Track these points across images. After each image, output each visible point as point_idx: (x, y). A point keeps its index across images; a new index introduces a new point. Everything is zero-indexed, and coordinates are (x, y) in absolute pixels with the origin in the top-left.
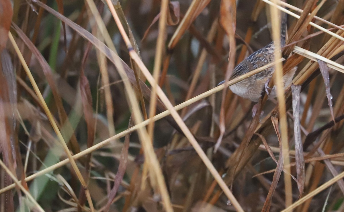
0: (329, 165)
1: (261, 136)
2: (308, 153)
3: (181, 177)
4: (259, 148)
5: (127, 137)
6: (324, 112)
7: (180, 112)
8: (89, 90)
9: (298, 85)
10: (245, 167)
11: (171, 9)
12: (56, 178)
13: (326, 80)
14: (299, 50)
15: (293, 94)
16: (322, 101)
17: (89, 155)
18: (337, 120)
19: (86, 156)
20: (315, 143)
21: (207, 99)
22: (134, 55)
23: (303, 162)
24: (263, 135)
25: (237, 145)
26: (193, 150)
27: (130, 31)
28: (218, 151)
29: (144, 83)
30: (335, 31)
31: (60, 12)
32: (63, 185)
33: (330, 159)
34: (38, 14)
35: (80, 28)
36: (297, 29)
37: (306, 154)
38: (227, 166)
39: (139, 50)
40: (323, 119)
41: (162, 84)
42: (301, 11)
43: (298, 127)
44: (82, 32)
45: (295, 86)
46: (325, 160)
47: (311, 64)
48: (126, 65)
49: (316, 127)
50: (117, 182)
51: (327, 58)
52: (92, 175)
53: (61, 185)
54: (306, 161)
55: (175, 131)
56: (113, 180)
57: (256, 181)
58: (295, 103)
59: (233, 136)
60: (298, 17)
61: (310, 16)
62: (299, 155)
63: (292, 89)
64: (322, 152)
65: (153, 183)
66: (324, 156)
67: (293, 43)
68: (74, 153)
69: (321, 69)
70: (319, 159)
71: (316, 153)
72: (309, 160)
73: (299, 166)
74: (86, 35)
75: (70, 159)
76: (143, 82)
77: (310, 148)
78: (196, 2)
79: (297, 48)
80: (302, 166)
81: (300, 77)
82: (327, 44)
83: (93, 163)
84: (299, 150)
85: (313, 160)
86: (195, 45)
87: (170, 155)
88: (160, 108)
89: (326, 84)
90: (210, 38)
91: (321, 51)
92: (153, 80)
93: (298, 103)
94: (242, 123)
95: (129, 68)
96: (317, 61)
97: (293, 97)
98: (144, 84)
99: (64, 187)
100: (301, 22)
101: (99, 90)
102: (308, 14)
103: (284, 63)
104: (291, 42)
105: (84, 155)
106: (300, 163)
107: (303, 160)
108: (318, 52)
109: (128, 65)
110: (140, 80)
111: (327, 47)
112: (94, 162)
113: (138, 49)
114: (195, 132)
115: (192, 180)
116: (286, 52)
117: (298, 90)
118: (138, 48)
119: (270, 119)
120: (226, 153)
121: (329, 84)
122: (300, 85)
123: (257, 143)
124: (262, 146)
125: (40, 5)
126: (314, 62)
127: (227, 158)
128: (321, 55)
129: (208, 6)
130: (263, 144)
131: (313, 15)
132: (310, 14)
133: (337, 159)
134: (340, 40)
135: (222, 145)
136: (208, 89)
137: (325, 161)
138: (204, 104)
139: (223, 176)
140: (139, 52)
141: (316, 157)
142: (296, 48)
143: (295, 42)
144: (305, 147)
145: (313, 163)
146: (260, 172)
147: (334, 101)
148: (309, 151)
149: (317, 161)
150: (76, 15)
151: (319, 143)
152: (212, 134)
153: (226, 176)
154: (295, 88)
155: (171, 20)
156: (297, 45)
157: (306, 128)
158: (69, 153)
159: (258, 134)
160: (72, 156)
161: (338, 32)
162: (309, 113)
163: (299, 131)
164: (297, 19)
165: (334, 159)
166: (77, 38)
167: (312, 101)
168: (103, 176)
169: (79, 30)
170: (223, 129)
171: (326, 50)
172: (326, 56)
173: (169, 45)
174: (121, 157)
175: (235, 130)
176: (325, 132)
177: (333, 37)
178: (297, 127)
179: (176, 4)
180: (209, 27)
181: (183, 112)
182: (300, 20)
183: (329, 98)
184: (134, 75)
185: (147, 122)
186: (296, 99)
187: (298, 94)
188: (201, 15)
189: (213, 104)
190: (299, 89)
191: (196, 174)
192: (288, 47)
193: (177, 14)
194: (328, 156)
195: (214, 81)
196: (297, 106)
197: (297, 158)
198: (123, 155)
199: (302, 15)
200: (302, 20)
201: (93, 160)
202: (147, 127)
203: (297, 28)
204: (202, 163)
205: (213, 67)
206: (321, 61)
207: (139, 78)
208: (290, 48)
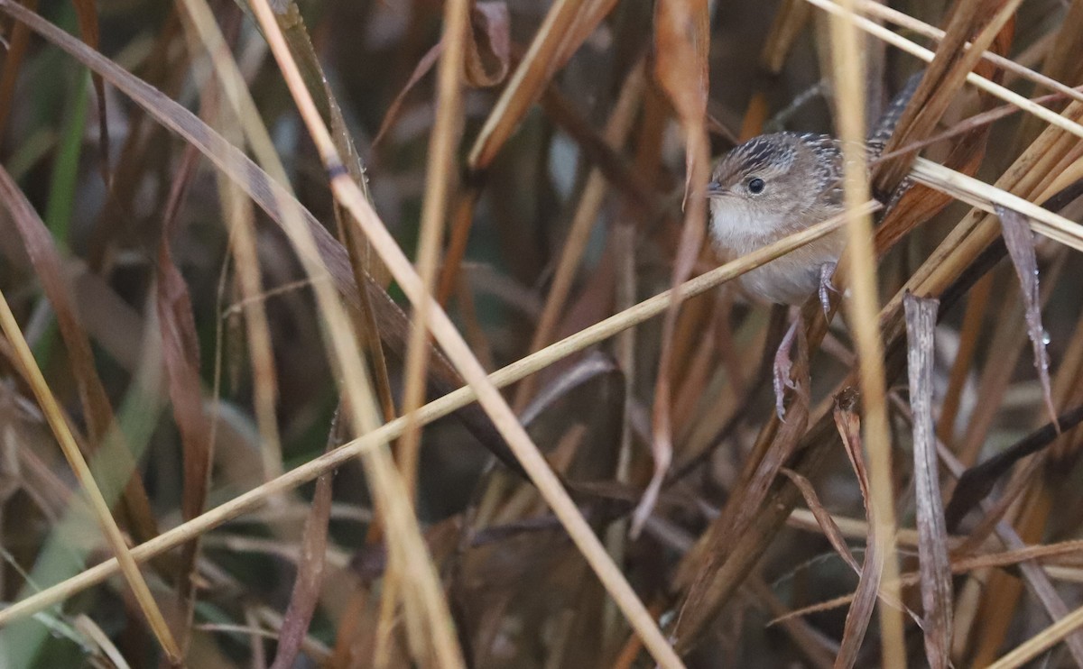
0: (1038, 583)
1: (798, 479)
2: (965, 538)
3: (512, 624)
4: (789, 522)
5: (324, 483)
6: (1020, 396)
7: (509, 392)
8: (188, 318)
9: (929, 296)
10: (742, 588)
11: (477, 30)
12: (71, 626)
13: (1027, 277)
14: (933, 173)
15: (910, 327)
16: (1013, 356)
17: (190, 544)
18: (1067, 423)
19: (179, 550)
20: (988, 503)
21: (606, 346)
22: (349, 193)
23: (945, 570)
24: (806, 474)
25: (711, 512)
26: (558, 528)
27: (333, 106)
28: (646, 534)
29: (384, 292)
30: (1059, 104)
31: (85, 41)
32: (96, 651)
33: (1040, 561)
34: (7, 46)
35: (158, 95)
36: (922, 99)
37: (955, 543)
38: (676, 584)
39: (365, 174)
40: (1014, 417)
41: (449, 294)
42: (938, 34)
43: (928, 445)
44: (165, 110)
45: (918, 300)
46: (1021, 562)
47: (974, 221)
48: (321, 225)
49: (993, 447)
50: (288, 644)
51: (1032, 201)
52: (200, 618)
53: (89, 654)
54: (955, 567)
55: (492, 461)
56: (275, 636)
57: (778, 638)
58: (917, 362)
59: (697, 477)
60: (927, 55)
61: (970, 51)
62: (930, 542)
63: (907, 310)
64: (1013, 537)
65: (416, 644)
66: (1022, 551)
67: (908, 149)
68: (138, 539)
69: (1009, 240)
70: (1003, 560)
71: (992, 538)
72: (967, 564)
73: (933, 582)
74: (177, 121)
75: (121, 558)
76: (380, 287)
77: (970, 520)
78: (565, 7)
79: (924, 166)
80: (942, 582)
81: (934, 269)
82: (1029, 152)
83: (203, 575)
84: (932, 525)
85: (981, 564)
86: (564, 159)
87: (476, 546)
88: (441, 379)
89: (1028, 294)
90: (615, 132)
91: (1008, 176)
92: (414, 280)
93: (928, 361)
94: (729, 431)
95: (332, 238)
96: (996, 210)
97: (910, 339)
98: (384, 296)
99: (99, 659)
100: (937, 72)
101: (226, 315)
102: (962, 44)
103: (877, 217)
104: (904, 145)
105: (173, 546)
106: (934, 573)
107: (945, 562)
108: (1000, 180)
109: (326, 227)
110: (369, 279)
111: (1029, 163)
112: (207, 572)
113: (362, 171)
114: (562, 467)
115: (554, 635)
116: (886, 178)
117: (927, 314)
118: (363, 168)
119: (829, 418)
120: (675, 538)
121: (1037, 294)
122: (936, 297)
123: (782, 503)
124: (802, 516)
125: (18, 16)
126: (985, 214)
127: (676, 557)
128: (1010, 190)
129: (609, 20)
130: (805, 506)
131: (980, 47)
132: (968, 45)
133: (1065, 559)
134: (1075, 139)
135: (657, 511)
136: (610, 312)
137: (1024, 568)
138: (596, 365)
139: (664, 619)
140: (365, 181)
141: (989, 552)
142: (919, 163)
143: (917, 145)
144: (953, 517)
145: (981, 575)
146: (795, 607)
147: (1055, 355)
148: (967, 532)
149: (997, 567)
150: (140, 50)
151: (1003, 503)
152: (622, 473)
153: (674, 620)
154: (918, 308)
155: (477, 67)
156: (923, 153)
157: (955, 451)
158: (120, 538)
159: (788, 472)
160: (130, 548)
161: (1068, 110)
162: (968, 399)
163: (932, 459)
164: (923, 64)
165: (1054, 559)
166: (146, 129)
167: (977, 356)
168: (241, 621)
169: (153, 103)
170: (663, 454)
171: (1027, 172)
172: (1026, 195)
173: (473, 157)
174: (303, 553)
175: (706, 457)
176: (1025, 464)
177: (1050, 128)
178: (923, 444)
179: (495, 13)
180: (614, 92)
181: (523, 392)
182: (934, 65)
183: (1036, 343)
184: (348, 264)
185: (395, 426)
186: (922, 347)
187: (930, 330)
188: (585, 50)
189: (627, 365)
190: (930, 312)
191: (568, 615)
192: (892, 161)
193: (500, 45)
194: (1036, 549)
195: (629, 286)
196: (923, 372)
197: (924, 557)
198: (309, 545)
199: (942, 49)
200: (941, 68)
201: (203, 564)
202: (394, 445)
203: (925, 94)
204: (590, 576)
205: (626, 234)
206: (1007, 211)
207: (367, 274)
208: (900, 166)
